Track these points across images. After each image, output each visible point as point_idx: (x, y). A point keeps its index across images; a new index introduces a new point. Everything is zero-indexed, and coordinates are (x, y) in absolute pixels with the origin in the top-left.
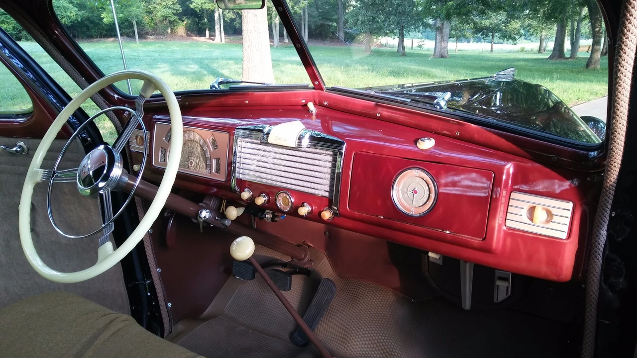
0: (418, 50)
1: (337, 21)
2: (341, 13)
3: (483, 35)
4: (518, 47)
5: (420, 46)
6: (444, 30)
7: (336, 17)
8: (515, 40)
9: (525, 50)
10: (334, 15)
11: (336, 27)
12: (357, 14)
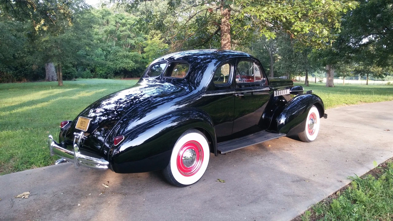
0: (320, 84)
1: (270, 67)
2: (272, 63)
3: (361, 75)
4: (385, 82)
5: (321, 81)
6: (331, 72)
7: (269, 65)
8: (383, 77)
9: (390, 84)
10: (268, 64)
11: (269, 71)
12: (280, 64)
